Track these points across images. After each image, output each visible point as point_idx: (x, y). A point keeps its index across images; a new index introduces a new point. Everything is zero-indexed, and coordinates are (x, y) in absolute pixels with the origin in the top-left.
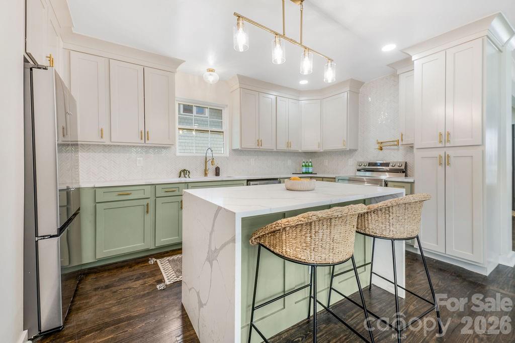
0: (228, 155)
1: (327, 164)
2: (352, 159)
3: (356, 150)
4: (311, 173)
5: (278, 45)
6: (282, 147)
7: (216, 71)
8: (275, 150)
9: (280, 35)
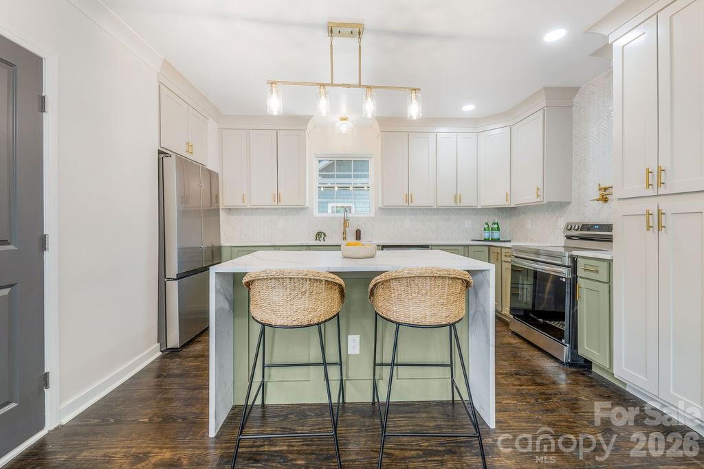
0: (372, 214)
1: (530, 227)
2: (563, 218)
3: (569, 203)
4: (498, 240)
5: (323, 97)
6: (449, 202)
7: (349, 119)
8: (436, 207)
9: (328, 85)
